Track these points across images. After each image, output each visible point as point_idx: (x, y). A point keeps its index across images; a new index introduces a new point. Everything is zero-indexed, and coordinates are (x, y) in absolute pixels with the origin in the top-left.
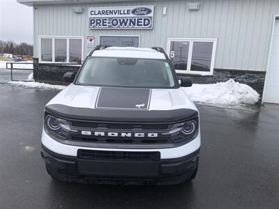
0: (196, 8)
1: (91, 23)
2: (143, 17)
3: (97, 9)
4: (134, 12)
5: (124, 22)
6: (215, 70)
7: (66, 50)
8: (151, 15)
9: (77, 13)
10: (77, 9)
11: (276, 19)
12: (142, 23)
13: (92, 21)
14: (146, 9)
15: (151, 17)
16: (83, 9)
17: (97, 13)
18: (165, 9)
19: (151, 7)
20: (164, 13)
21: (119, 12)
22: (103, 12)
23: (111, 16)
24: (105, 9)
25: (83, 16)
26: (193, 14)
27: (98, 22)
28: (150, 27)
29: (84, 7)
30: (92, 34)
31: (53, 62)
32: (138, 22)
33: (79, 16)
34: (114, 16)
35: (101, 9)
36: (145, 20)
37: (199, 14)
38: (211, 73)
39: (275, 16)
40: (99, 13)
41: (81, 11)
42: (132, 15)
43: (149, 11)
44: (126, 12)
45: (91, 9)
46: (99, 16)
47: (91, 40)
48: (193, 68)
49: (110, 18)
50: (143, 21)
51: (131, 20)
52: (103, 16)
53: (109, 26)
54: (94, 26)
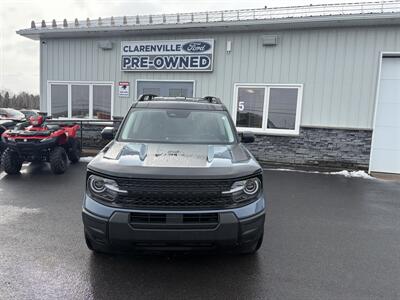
0: (272, 42)
1: (125, 63)
2: (199, 55)
3: (133, 44)
4: (185, 47)
5: (171, 61)
6: (303, 129)
7: (88, 101)
8: (211, 51)
9: (105, 49)
10: (105, 43)
11: (384, 57)
12: (198, 64)
13: (125, 61)
14: (202, 44)
15: (210, 55)
16: (112, 44)
17: (132, 49)
18: (229, 44)
19: (211, 41)
20: (229, 49)
21: (165, 48)
22: (146, 48)
23: (153, 53)
24: (145, 43)
25: (113, 53)
26: (269, 51)
27: (135, 61)
28: (210, 68)
29: (114, 42)
30: (125, 78)
31: (70, 118)
32: (192, 62)
33: (107, 53)
34: (157, 53)
35: (139, 43)
36: (201, 58)
37: (277, 50)
38: (296, 132)
39: (382, 53)
40: (136, 49)
41: (110, 47)
42: (182, 52)
43: (208, 47)
44: (174, 48)
45: (124, 44)
46: (136, 53)
47: (125, 87)
48: (270, 125)
49: (152, 57)
50: (198, 60)
51: (182, 59)
52: (142, 53)
53: (151, 67)
54: (129, 68)
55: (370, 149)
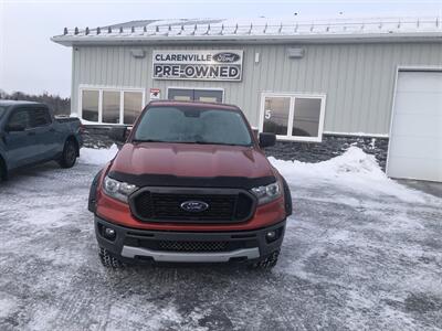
0: (298, 55)
1: (157, 71)
2: (229, 65)
3: (165, 53)
4: (216, 57)
5: (202, 71)
6: (324, 136)
7: (119, 106)
8: (240, 62)
9: (136, 57)
10: (138, 52)
11: (399, 71)
12: (227, 73)
13: (157, 69)
14: (232, 55)
15: (239, 66)
16: (144, 53)
17: (164, 58)
18: (257, 55)
19: (240, 53)
20: (257, 60)
21: (197, 58)
22: (174, 57)
23: (184, 62)
24: (176, 52)
25: (145, 61)
26: (295, 63)
27: (166, 70)
28: (238, 78)
29: (146, 49)
30: (156, 86)
31: (100, 123)
32: (222, 72)
33: (139, 61)
34: (188, 62)
35: (171, 52)
36: (231, 69)
37: (303, 62)
38: (319, 139)
39: (398, 67)
40: (168, 58)
41: (142, 55)
42: (213, 62)
43: (237, 58)
44: (205, 58)
45: (156, 52)
46: (168, 62)
47: (156, 94)
48: (295, 133)
49: (183, 66)
50: (228, 70)
51: (212, 69)
52: (173, 62)
53: (182, 76)
54: (160, 76)
55: (386, 155)
